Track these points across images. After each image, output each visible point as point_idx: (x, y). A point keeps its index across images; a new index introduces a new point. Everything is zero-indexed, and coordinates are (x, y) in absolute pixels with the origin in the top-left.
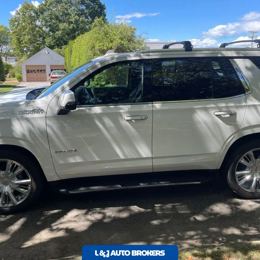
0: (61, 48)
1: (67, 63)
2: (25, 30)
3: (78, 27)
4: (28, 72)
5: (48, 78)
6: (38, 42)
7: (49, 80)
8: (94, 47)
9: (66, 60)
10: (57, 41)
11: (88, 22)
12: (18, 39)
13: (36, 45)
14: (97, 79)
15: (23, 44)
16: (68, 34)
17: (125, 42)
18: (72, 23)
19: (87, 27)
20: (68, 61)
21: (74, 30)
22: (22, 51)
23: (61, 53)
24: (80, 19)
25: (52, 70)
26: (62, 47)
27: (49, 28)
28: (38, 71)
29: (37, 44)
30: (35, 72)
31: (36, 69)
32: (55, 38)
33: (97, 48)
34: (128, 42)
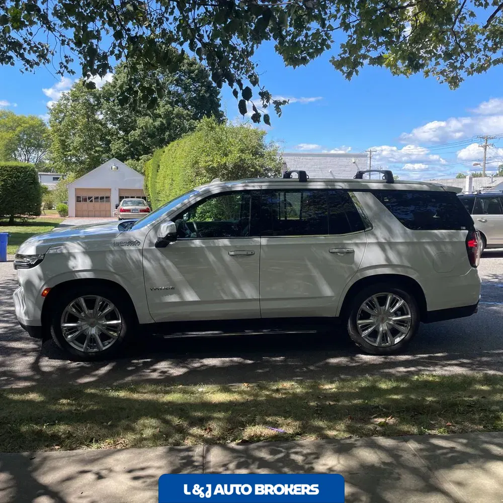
0: (138, 160)
1: (150, 186)
2: (76, 127)
3: (169, 124)
4: (78, 199)
5: (114, 211)
6: (97, 149)
7: (115, 214)
8: (197, 162)
9: (147, 180)
10: (132, 146)
11: (188, 115)
12: (63, 142)
13: (93, 153)
14: (201, 213)
15: (70, 151)
16: (152, 136)
17: (247, 157)
18: (160, 116)
19: (186, 124)
20: (151, 183)
21: (162, 129)
22: (68, 163)
23: (138, 168)
24: (174, 110)
25: (121, 198)
26: (140, 157)
27: (118, 125)
28: (96, 198)
29: (96, 152)
30: (91, 201)
31: (94, 195)
32: (128, 143)
33: (202, 164)
34: (253, 155)
